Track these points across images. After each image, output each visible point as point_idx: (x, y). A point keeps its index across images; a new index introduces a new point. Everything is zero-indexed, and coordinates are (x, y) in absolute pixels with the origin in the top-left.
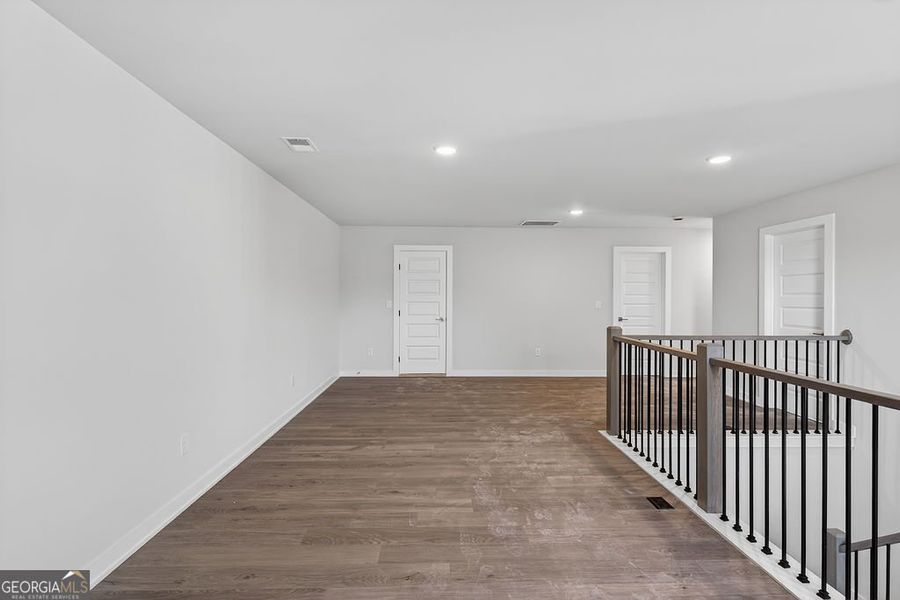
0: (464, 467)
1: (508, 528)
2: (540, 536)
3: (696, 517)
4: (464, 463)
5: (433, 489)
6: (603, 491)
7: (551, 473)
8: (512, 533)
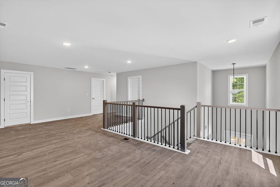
0: (71, 147)
1: (101, 155)
2: (109, 154)
3: (134, 139)
4: (71, 146)
5: (68, 155)
6: (113, 141)
7: (99, 141)
8: (102, 156)
